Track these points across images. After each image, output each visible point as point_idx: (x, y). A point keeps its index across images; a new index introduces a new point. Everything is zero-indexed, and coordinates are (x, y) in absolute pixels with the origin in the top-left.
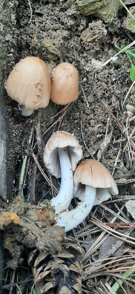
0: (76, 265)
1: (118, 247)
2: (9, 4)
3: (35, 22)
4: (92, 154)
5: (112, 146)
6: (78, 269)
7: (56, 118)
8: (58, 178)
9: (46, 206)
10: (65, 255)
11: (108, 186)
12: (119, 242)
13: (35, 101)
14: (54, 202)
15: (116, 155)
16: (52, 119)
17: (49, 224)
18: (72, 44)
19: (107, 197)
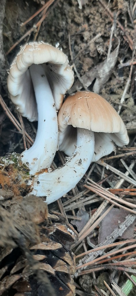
0: (66, 260)
1: (129, 224)
4: (86, 86)
5: (116, 74)
6: (69, 267)
7: (29, 27)
8: (32, 121)
9: (13, 162)
10: (47, 245)
11: (116, 130)
12: (130, 217)
14: (27, 156)
15: (121, 87)
16: (23, 27)
17: (19, 193)
19: (108, 149)
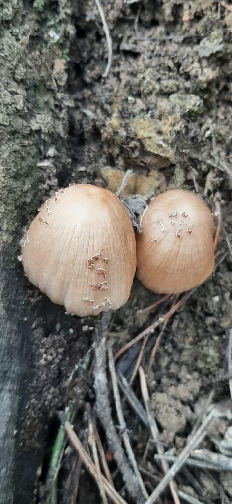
2: (49, 36)
3: (119, 73)
13: (88, 300)
18: (208, 129)
